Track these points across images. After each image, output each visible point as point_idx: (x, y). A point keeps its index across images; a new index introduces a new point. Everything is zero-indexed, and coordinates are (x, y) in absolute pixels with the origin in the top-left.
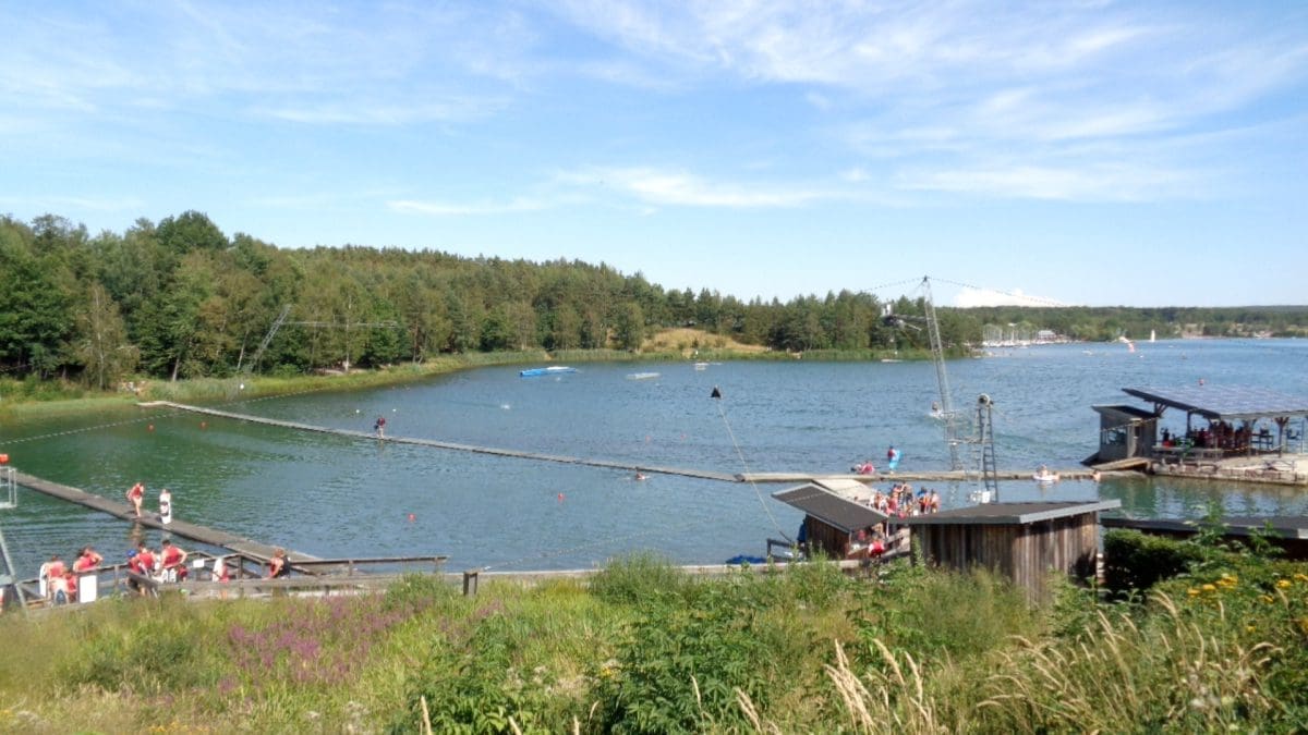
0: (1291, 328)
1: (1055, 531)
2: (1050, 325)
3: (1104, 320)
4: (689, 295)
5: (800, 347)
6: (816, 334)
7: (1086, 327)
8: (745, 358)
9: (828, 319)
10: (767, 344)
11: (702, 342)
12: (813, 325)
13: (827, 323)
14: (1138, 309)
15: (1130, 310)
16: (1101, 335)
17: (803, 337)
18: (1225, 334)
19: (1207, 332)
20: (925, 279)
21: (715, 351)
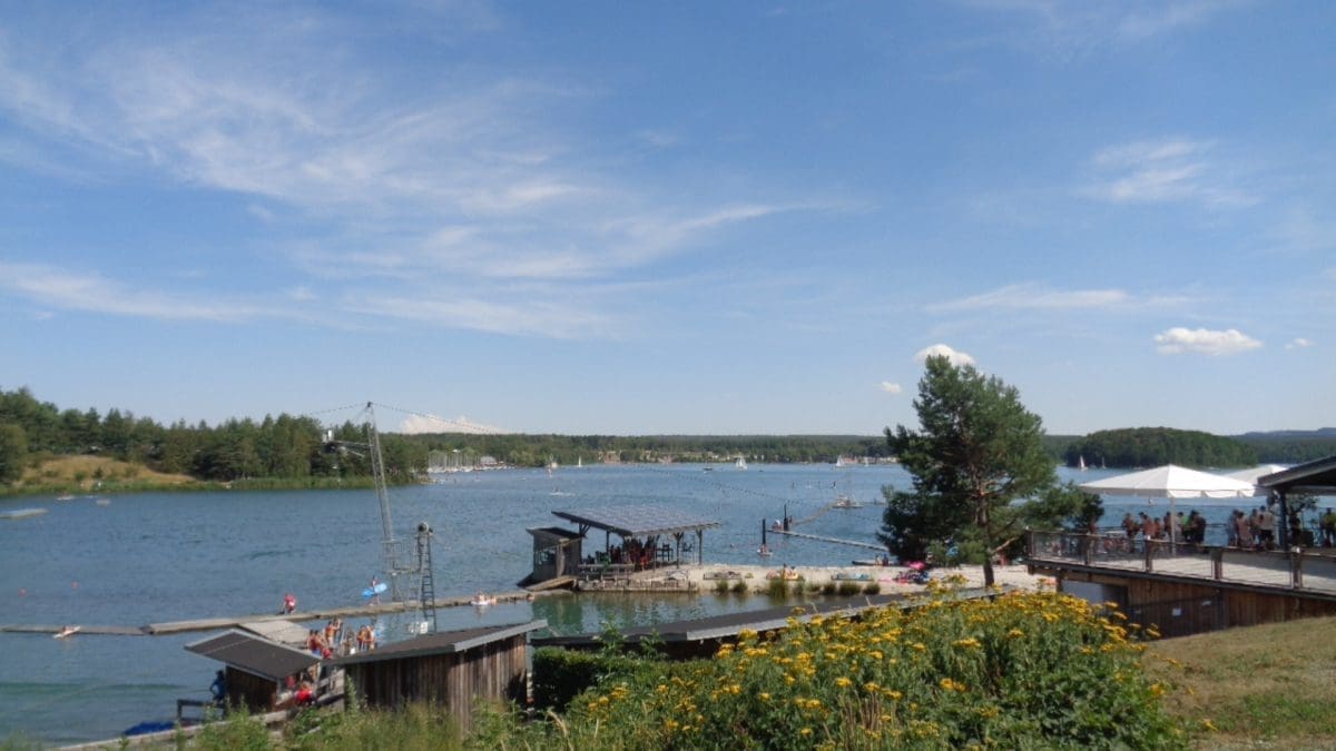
0: (686, 454)
1: (488, 655)
2: (491, 452)
3: (538, 446)
4: (93, 417)
5: (231, 474)
6: (250, 462)
7: (524, 453)
8: (163, 489)
9: (265, 445)
10: (192, 473)
11: (107, 472)
12: (248, 451)
13: (263, 449)
14: (568, 437)
15: (561, 437)
16: (536, 462)
17: (235, 465)
18: (638, 460)
19: (624, 458)
20: (369, 405)
21: (124, 482)
